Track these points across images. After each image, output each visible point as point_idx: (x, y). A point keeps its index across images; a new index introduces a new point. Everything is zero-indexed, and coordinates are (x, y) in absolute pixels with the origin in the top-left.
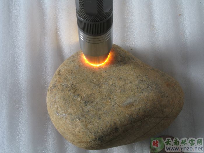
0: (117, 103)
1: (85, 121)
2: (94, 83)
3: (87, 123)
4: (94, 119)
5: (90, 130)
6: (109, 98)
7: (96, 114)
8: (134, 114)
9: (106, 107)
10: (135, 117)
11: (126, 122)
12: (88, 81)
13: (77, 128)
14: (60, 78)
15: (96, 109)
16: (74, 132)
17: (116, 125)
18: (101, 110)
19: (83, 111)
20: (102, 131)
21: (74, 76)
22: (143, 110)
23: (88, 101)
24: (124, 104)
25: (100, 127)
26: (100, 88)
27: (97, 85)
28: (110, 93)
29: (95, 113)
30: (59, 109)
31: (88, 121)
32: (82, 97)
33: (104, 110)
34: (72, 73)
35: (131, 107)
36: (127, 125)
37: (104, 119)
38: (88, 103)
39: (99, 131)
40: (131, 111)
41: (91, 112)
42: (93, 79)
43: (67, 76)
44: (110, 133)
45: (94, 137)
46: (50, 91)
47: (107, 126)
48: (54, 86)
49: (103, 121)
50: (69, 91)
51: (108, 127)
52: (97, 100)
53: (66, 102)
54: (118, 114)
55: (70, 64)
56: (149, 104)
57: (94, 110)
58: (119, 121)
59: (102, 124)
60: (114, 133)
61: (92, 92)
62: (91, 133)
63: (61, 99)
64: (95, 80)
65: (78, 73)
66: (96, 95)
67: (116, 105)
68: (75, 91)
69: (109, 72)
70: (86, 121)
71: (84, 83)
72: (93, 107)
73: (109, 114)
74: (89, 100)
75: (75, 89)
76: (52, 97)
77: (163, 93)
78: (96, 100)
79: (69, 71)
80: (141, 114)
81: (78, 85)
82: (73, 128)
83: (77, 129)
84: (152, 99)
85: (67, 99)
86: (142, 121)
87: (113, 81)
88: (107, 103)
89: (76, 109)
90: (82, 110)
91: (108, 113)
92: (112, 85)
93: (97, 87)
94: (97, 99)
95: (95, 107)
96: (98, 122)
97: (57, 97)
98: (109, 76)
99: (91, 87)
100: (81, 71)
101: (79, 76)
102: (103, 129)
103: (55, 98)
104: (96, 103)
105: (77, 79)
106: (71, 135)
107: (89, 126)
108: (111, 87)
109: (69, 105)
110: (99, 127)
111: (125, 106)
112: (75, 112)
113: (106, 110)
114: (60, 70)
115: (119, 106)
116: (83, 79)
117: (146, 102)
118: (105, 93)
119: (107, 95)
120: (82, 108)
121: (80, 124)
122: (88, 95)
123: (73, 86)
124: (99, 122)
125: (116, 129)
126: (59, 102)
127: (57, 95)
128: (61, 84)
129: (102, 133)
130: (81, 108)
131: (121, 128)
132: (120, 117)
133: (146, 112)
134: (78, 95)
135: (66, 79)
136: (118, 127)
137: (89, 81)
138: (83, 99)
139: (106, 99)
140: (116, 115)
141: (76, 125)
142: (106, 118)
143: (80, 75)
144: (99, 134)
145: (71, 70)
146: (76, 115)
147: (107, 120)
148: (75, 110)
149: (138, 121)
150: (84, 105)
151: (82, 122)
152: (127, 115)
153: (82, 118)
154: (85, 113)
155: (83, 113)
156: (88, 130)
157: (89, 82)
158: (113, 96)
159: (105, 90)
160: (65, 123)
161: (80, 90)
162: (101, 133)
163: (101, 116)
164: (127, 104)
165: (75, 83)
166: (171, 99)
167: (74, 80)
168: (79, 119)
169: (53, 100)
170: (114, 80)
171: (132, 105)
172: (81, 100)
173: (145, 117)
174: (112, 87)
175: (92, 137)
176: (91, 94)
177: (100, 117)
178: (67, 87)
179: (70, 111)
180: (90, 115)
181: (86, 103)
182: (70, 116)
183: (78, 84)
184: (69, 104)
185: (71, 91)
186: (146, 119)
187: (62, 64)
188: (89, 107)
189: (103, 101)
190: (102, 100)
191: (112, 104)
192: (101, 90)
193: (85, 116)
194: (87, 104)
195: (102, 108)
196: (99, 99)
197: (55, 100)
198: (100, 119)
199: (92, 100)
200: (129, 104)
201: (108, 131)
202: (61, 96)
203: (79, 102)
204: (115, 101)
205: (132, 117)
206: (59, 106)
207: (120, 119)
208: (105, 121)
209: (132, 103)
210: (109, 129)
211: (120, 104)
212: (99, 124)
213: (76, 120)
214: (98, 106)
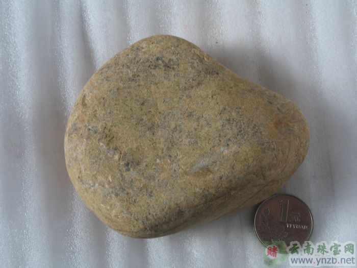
0: (183, 167)
1: (127, 200)
2: (144, 126)
3: (130, 203)
4: (141, 196)
5: (134, 216)
6: (169, 156)
7: (146, 187)
8: (211, 186)
9: (163, 174)
10: (214, 192)
11: (197, 201)
12: (132, 121)
13: (114, 211)
14: (84, 112)
15: (145, 178)
16: (108, 216)
17: (179, 207)
18: (154, 180)
19: (123, 179)
20: (156, 217)
21: (109, 111)
22: (227, 179)
23: (131, 163)
24: (194, 168)
25: (151, 211)
26: (154, 134)
27: (149, 129)
28: (170, 146)
29: (143, 185)
30: (84, 173)
31: (131, 199)
32: (121, 153)
33: (158, 180)
34: (104, 105)
35: (206, 175)
36: (200, 205)
37: (159, 198)
38: (131, 166)
39: (150, 217)
40: (206, 181)
41: (137, 182)
42: (143, 118)
43: (96, 111)
44: (170, 220)
45: (142, 227)
46: (69, 136)
47: (163, 210)
48: (76, 129)
49: (157, 200)
50: (99, 140)
51: (165, 210)
52: (148, 160)
53: (94, 161)
54: (182, 189)
55: (102, 85)
56: (238, 167)
57: (141, 180)
58: (185, 200)
59: (156, 207)
60: (176, 219)
61: (139, 144)
62: (137, 221)
63: (85, 155)
64: (144, 118)
65: (116, 105)
66: (146, 149)
67: (180, 170)
68: (109, 141)
69: (171, 101)
70: (128, 199)
71: (126, 126)
72: (141, 173)
73: (167, 188)
74: (133, 159)
75: (109, 137)
76: (72, 149)
77: (267, 143)
78: (145, 160)
79: (100, 99)
80: (223, 186)
81: (114, 129)
82: (108, 210)
83: (114, 212)
84: (245, 159)
85: (96, 157)
86: (225, 197)
87: (177, 121)
88: (164, 166)
89: (112, 177)
90: (121, 179)
91: (166, 185)
92: (174, 129)
93: (148, 132)
94: (147, 157)
95: (143, 174)
97: (79, 151)
98: (170, 111)
99: (138, 133)
100: (121, 101)
101: (117, 110)
102: (156, 215)
103: (76, 151)
104: (146, 166)
105: (114, 116)
107: (133, 209)
108: (173, 133)
109: (99, 168)
110: (149, 210)
111: (195, 173)
112: (110, 182)
113: (163, 181)
114: (85, 96)
115: (186, 173)
116: (123, 116)
117: (233, 164)
118: (162, 146)
119: (165, 149)
120: (122, 175)
121: (118, 204)
122: (131, 149)
123: (106, 131)
124: (149, 202)
125: (180, 213)
126: (82, 160)
127: (80, 146)
128: (86, 126)
129: (156, 220)
130: (119, 175)
131: (189, 211)
132: (186, 193)
133: (234, 182)
134: (116, 149)
135: (95, 115)
136: (183, 210)
137: (134, 122)
138: (123, 157)
139: (164, 158)
140: (180, 189)
141: (111, 206)
142: (163, 196)
143: (118, 109)
144: (150, 222)
145: (104, 99)
146: (111, 187)
147: (164, 197)
148: (110, 178)
149: (219, 197)
150: (124, 169)
151: (120, 200)
152: (198, 190)
153: (121, 194)
154: (126, 185)
155: (122, 184)
156: (132, 215)
157: (135, 124)
158: (175, 151)
159: (162, 140)
160: (93, 199)
161: (119, 139)
162: (153, 221)
163: (154, 192)
164: (200, 169)
165: (110, 124)
166: (281, 153)
167: (108, 119)
168: (117, 195)
169: (72, 154)
170: (179, 118)
171: (209, 171)
172: (119, 159)
173: (230, 190)
174: (175, 133)
175: (139, 226)
176: (137, 148)
177: (152, 192)
178: (96, 132)
179: (100, 178)
180: (135, 189)
181: (127, 165)
182: (102, 188)
183: (115, 126)
184: (99, 165)
185: (103, 140)
186: (233, 192)
187: (89, 83)
188: (133, 174)
189: (158, 161)
190: (156, 160)
191: (174, 168)
192: (154, 138)
193: (127, 190)
194: (129, 167)
195: (155, 174)
196: (150, 158)
197: (76, 156)
198: (151, 196)
199: (139, 160)
200: (202, 169)
201: (166, 218)
202: (86, 149)
203: (117, 162)
204: (179, 163)
205: (207, 193)
206: (83, 168)
207: (187, 196)
208: (160, 201)
209: (208, 166)
210: (167, 214)
211: (187, 168)
212: (150, 205)
213: (111, 196)
214: (150, 171)
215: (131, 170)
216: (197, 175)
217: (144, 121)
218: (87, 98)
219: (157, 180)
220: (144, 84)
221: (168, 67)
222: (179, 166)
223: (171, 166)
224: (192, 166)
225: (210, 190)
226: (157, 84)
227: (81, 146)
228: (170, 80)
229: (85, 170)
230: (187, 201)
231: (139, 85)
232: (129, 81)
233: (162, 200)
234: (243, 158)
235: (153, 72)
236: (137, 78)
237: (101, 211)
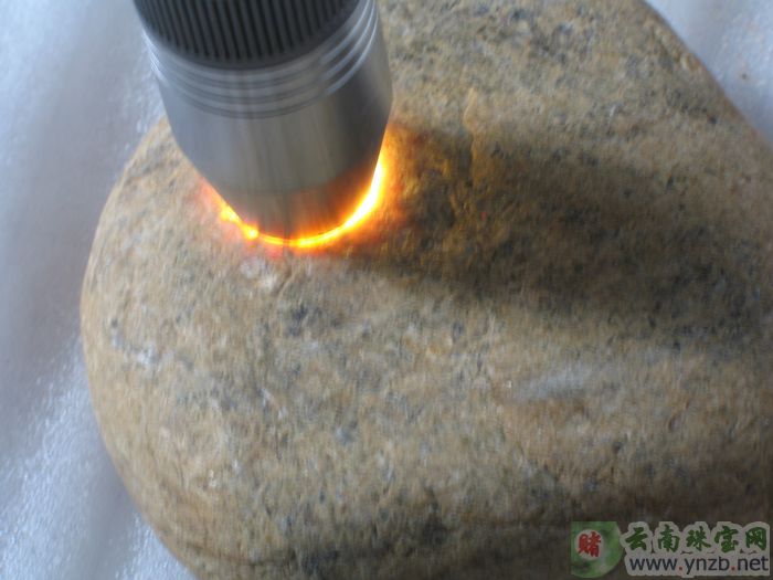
0: (491, 371)
1: (257, 428)
3: (264, 443)
4: (311, 427)
5: (265, 491)
6: (455, 326)
7: (338, 404)
8: (572, 464)
9: (414, 378)
10: (576, 492)
13: (199, 459)
15: (345, 373)
16: (172, 476)
17: (435, 506)
18: (376, 387)
19: (268, 358)
20: (340, 518)
22: (637, 456)
24: (532, 385)
25: (330, 489)
26: (424, 244)
29: (332, 398)
30: (138, 308)
31: (272, 431)
32: (288, 274)
33: (391, 394)
35: (567, 419)
36: (511, 523)
37: (374, 451)
38: (312, 322)
39: (321, 511)
40: (559, 442)
41: (314, 380)
44: (389, 547)
45: (280, 542)
46: (129, 182)
47: (376, 497)
48: (158, 164)
49: (363, 458)
51: (383, 501)
52: (375, 319)
53: (187, 275)
54: (466, 441)
56: (692, 428)
57: (330, 375)
58: (463, 485)
62: (269, 512)
63: (163, 248)
70: (262, 428)
72: (338, 355)
73: (413, 425)
76: (122, 223)
78: (366, 316)
80: (617, 479)
82: (178, 453)
83: (197, 465)
84: (723, 410)
85: (196, 263)
87: (521, 224)
88: (428, 353)
89: (230, 340)
90: (259, 354)
91: (412, 417)
92: (503, 246)
94: (375, 309)
95: (344, 359)
96: (328, 457)
97: (146, 234)
102: (344, 509)
103: (135, 232)
104: (365, 335)
106: (156, 487)
107: (271, 467)
108: (493, 258)
109: (192, 304)
110: (325, 484)
111: (530, 401)
112: (218, 357)
113: (405, 398)
115: (496, 394)
117: (675, 411)
119: (449, 299)
120: (267, 345)
121: (221, 437)
122: (328, 269)
124: (334, 455)
125: (433, 531)
126: (145, 264)
127: (154, 218)
129: (337, 528)
130: (257, 341)
131: (467, 536)
132: (475, 462)
133: (658, 478)
136: (448, 521)
138: (291, 286)
139: (435, 326)
140: (458, 443)
141: (194, 438)
142: (389, 446)
144: (314, 530)
146: (218, 376)
147: (393, 455)
148: (223, 343)
150: (282, 326)
151: (234, 425)
152: (521, 462)
153: (244, 406)
154: (271, 379)
155: (259, 372)
156: (257, 485)
158: (481, 317)
160: (140, 407)
162: (328, 528)
163: (363, 426)
164: (551, 392)
168: (226, 406)
169: (119, 242)
171: (581, 408)
172: (276, 292)
174: (503, 262)
175: (269, 539)
176: (348, 271)
177: (354, 425)
179: (189, 335)
180: (299, 400)
181: (299, 314)
182: (183, 370)
184: (200, 293)
188: (308, 347)
189: (411, 331)
190: (403, 327)
191: (458, 370)
192: (423, 257)
193: (267, 394)
194: (304, 322)
195: (386, 371)
196: (386, 315)
197: (130, 251)
198: (348, 438)
199: (347, 312)
200: (561, 396)
201: (375, 531)
202: (170, 232)
203: (264, 299)
204: (484, 357)
205: (549, 484)
206: (137, 293)
207: (474, 473)
208: (375, 463)
209: (582, 392)
210: (384, 516)
211: (507, 379)
212: (333, 467)
213: (204, 406)
214: (370, 357)
215: (308, 335)
216: (537, 410)
219: (384, 393)
220: (442, 79)
221: (546, 49)
222: (479, 365)
223: (453, 361)
224: (528, 379)
225: (565, 481)
226: (488, 91)
227: (160, 217)
228: (538, 90)
229: (145, 299)
230: (469, 492)
231: (425, 79)
232: (398, 56)
233: (381, 461)
234: (716, 402)
235: (488, 50)
236: (427, 57)
237: (152, 453)
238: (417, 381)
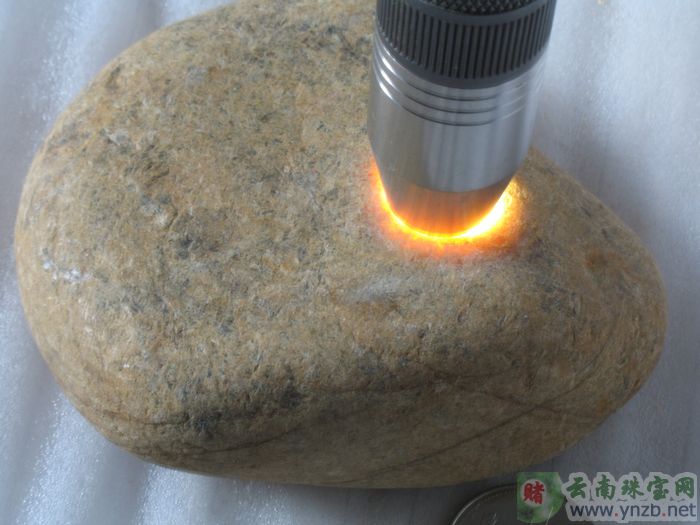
0: (328, 282)
1: (159, 326)
2: (254, 167)
3: (165, 335)
4: (199, 323)
5: (166, 371)
6: (300, 250)
7: (218, 306)
8: (390, 347)
9: (273, 287)
10: (393, 366)
11: (343, 377)
12: (227, 148)
13: (115, 349)
14: (107, 102)
15: (222, 284)
16: (94, 361)
17: (292, 378)
18: (245, 294)
19: (164, 274)
20: (223, 389)
21: (173, 110)
22: (436, 341)
23: (201, 238)
24: (359, 291)
25: (215, 368)
26: (273, 192)
27: (266, 177)
28: (309, 228)
29: (213, 302)
30: (62, 240)
31: (170, 327)
32: (176, 214)
33: (257, 298)
34: (165, 96)
35: (385, 314)
36: (347, 390)
37: (247, 340)
38: (195, 248)
39: (209, 383)
40: (380, 331)
41: (199, 290)
42: (256, 148)
43: (139, 104)
44: (258, 409)
45: (178, 407)
46: (49, 150)
47: (249, 373)
48: (72, 135)
49: (239, 344)
50: (127, 171)
51: (254, 376)
52: (242, 245)
53: (100, 216)
54: (313, 332)
55: (172, 53)
56: (474, 321)
57: (211, 286)
58: (313, 363)
59: (230, 358)
60: (274, 411)
61: (229, 204)
62: (170, 385)
63: (80, 197)
64: (260, 150)
65: (195, 102)
66: (245, 219)
67: (321, 289)
68: (155, 179)
69: (339, 132)
70: (163, 324)
71: (207, 155)
72: (215, 271)
73: (274, 321)
74: (205, 234)
75: (155, 170)
76: (47, 179)
78: (235, 244)
79: (157, 80)
80: (422, 358)
81: (175, 153)
82: (99, 344)
83: (114, 352)
84: (495, 307)
85: (106, 207)
86: (418, 394)
87: (342, 178)
88: (282, 269)
89: (134, 263)
90: (158, 271)
91: (274, 315)
92: (331, 193)
93: (259, 184)
94: (241, 238)
95: (220, 274)
96: (213, 345)
97: (67, 186)
98: (331, 153)
99: (234, 179)
100: (210, 97)
101: (195, 114)
102: (226, 382)
103: (58, 185)
104: (235, 257)
105: (183, 126)
106: (81, 370)
107: (171, 352)
108: (324, 202)
109: (106, 236)
110: (211, 365)
111: (358, 303)
112: (127, 274)
113: (267, 301)
114: (118, 70)
115: (333, 297)
116: (208, 131)
117: (462, 308)
118: (288, 223)
119: (294, 231)
120: (163, 265)
121: (131, 332)
122: (206, 210)
123: (153, 155)
124: (217, 343)
125: (291, 397)
126: (68, 208)
127: (73, 175)
128: (102, 133)
129: (221, 396)
130: (156, 262)
131: (315, 400)
132: (321, 347)
133: (451, 357)
134: (165, 201)
135: (134, 114)
136: (301, 389)
137: (230, 151)
138: (178, 223)
139: (285, 250)
140: (307, 333)
141: (111, 333)
142: (257, 336)
143: (199, 113)
144: (204, 397)
145: (168, 81)
146: (127, 287)
147: (260, 342)
148: (130, 264)
149: (402, 388)
150: (174, 251)
151: (142, 322)
152: (354, 346)
153: (149, 309)
154: (167, 289)
155: (159, 284)
156: (161, 366)
157: (231, 156)
158: (318, 243)
159: (292, 210)
160: (68, 312)
161: (181, 181)
162: (213, 396)
163: (237, 322)
164: (373, 296)
165: (165, 141)
167: (165, 129)
168: (135, 309)
169: (45, 193)
170: (348, 173)
171: (394, 307)
172: (167, 227)
173: (437, 376)
174: (331, 204)
175: (170, 405)
176: (220, 211)
177: (231, 321)
178: (124, 150)
179: (104, 259)
180: (189, 304)
181: (186, 243)
182: (101, 284)
183: (179, 149)
184: (110, 228)
185: (139, 173)
186: (441, 387)
187: (138, 45)
188: (194, 266)
189: (268, 254)
190: (262, 251)
191: (304, 280)
192: (272, 201)
193: (165, 300)
194: (189, 249)
195: (252, 282)
196: (249, 242)
197: (55, 199)
198: (227, 330)
199: (220, 240)
200: (380, 298)
201: (248, 397)
202: (86, 185)
203: (159, 231)
204: (323, 271)
205: (374, 362)
206: (62, 229)
207: (320, 355)
208: (247, 348)
209: (395, 296)
210: (255, 387)
211: (340, 288)
212: (216, 352)
213: (118, 309)
214: (239, 273)
215: (193, 257)
216: (363, 308)
217: (257, 157)
218: (124, 73)
219: (252, 298)
220: (278, 76)
221: (353, 54)
222: (320, 277)
223: (300, 274)
224: (356, 287)
225: (385, 359)
226: (313, 84)
227: (77, 174)
228: (348, 83)
229: (69, 234)
230: (317, 367)
231: (267, 75)
232: (246, 59)
233: (252, 347)
234: (490, 302)
235: (311, 54)
236: (267, 60)
237: (78, 346)
238: (275, 289)
